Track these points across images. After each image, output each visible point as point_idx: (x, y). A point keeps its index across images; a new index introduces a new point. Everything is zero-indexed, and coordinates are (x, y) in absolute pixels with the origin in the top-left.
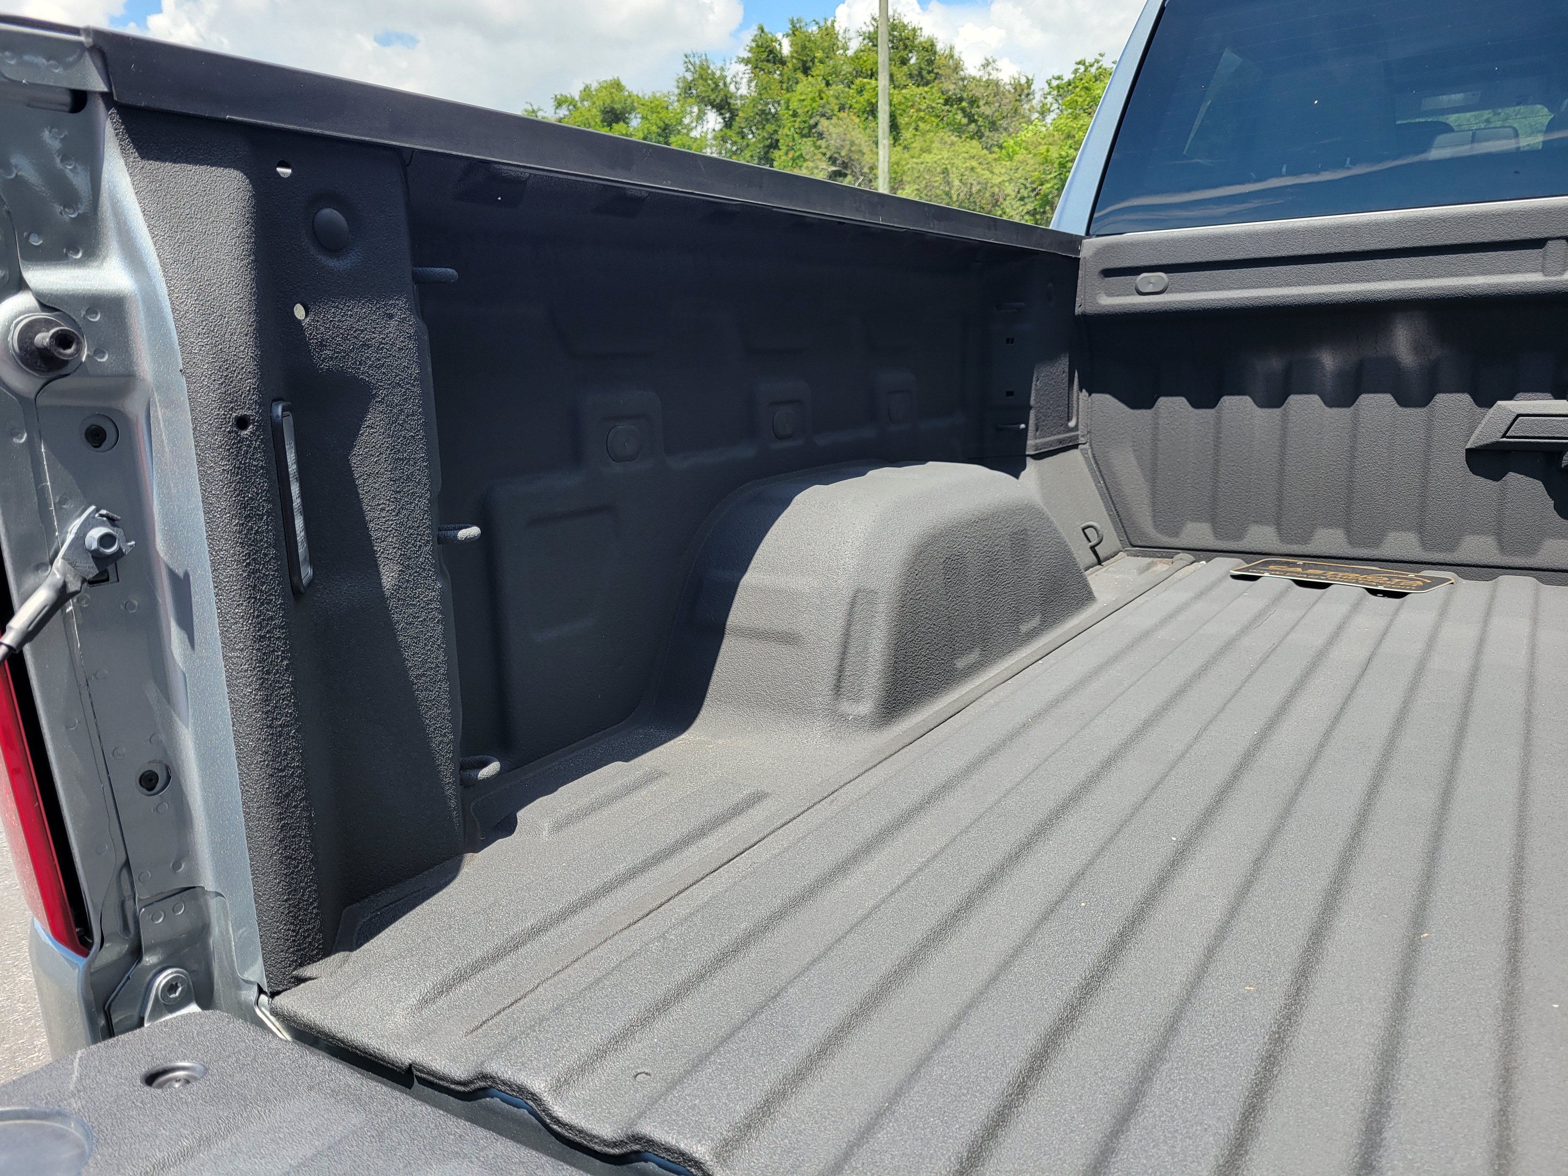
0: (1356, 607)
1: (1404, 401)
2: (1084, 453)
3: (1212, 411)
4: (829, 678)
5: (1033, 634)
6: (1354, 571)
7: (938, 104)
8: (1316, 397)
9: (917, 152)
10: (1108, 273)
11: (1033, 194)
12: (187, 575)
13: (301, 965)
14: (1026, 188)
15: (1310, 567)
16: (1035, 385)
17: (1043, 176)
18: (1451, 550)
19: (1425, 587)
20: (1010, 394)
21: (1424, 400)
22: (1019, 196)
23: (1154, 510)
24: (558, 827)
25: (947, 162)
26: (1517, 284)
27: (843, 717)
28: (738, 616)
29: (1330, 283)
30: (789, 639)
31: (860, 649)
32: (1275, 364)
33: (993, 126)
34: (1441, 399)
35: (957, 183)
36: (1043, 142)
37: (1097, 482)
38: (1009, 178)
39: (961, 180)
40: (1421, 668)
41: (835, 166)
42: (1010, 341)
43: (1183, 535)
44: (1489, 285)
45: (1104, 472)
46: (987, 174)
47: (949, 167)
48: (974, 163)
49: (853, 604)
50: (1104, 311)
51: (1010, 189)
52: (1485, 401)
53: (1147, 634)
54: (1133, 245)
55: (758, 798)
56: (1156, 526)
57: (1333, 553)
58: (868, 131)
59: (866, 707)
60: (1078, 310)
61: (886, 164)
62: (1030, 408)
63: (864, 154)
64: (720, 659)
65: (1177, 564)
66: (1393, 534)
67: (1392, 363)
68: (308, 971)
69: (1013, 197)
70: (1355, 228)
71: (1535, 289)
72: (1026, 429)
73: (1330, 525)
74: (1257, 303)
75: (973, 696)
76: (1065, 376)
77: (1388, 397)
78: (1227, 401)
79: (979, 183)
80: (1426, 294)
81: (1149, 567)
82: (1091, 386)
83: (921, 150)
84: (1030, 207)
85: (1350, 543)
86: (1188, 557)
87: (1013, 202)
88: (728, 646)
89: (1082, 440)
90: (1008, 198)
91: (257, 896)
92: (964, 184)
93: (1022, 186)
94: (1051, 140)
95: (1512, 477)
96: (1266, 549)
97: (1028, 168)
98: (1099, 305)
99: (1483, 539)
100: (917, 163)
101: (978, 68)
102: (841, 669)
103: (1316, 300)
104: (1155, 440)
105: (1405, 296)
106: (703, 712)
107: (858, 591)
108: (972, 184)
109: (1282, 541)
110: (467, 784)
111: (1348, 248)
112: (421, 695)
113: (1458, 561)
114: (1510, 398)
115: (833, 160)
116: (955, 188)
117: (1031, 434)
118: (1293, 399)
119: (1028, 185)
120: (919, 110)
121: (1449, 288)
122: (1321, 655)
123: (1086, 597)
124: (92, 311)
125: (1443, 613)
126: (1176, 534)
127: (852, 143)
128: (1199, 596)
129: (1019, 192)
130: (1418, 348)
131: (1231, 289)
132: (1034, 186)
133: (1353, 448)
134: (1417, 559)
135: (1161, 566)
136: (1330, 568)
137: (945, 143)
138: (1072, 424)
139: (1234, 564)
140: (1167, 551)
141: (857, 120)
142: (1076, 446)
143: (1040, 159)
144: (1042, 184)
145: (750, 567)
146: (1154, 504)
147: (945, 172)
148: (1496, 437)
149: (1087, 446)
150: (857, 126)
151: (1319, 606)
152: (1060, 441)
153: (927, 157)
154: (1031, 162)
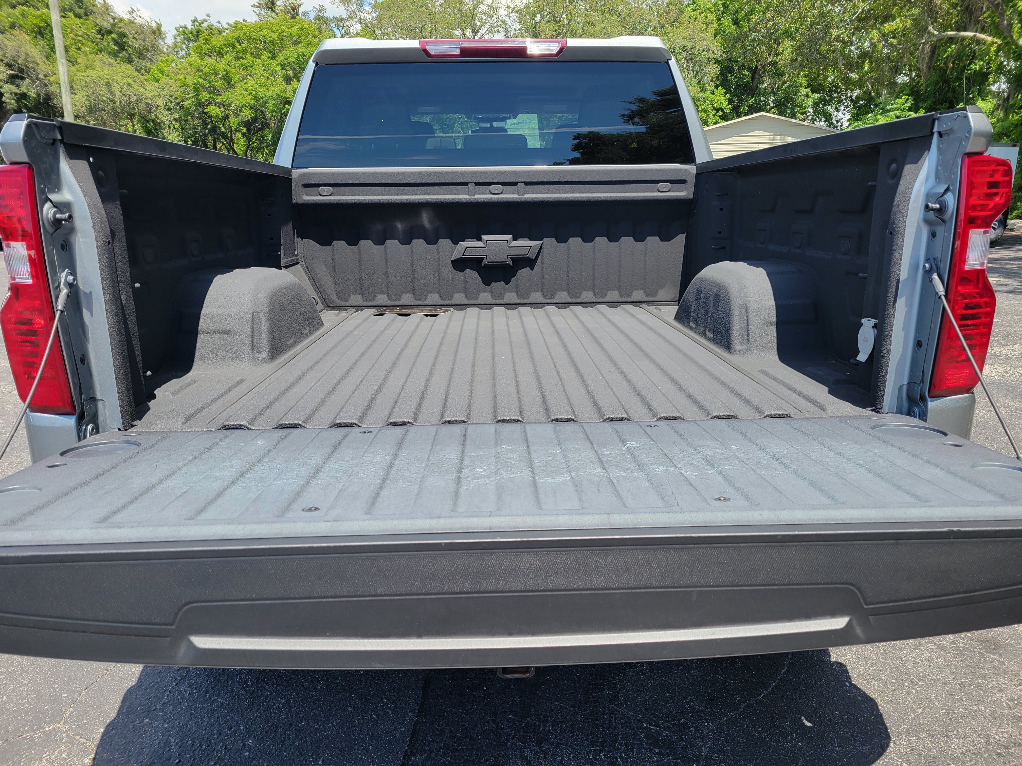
0: (422, 319)
1: (428, 243)
2: (302, 266)
3: (356, 247)
4: (249, 344)
5: (307, 335)
6: (418, 310)
7: (92, 33)
8: (397, 241)
9: (82, 67)
10: (306, 186)
11: (178, 107)
12: (91, 293)
13: (132, 421)
14: (171, 102)
15: (402, 310)
16: (282, 235)
17: (183, 95)
18: (451, 299)
19: (444, 312)
20: (272, 239)
21: (435, 242)
22: (167, 107)
23: (336, 291)
24: (174, 394)
25: (108, 77)
26: (460, 199)
27: (257, 358)
28: (202, 325)
29: (397, 195)
30: (229, 332)
31: (258, 334)
32: (378, 227)
33: (141, 55)
34: (440, 241)
35: (118, 94)
36: (180, 72)
37: (310, 279)
38: (158, 94)
39: (121, 92)
40: (445, 333)
41: (12, 70)
42: (269, 215)
43: (350, 301)
44: (452, 199)
45: (312, 274)
46: (141, 90)
47: (110, 81)
48: (130, 81)
49: (253, 317)
50: (306, 202)
51: (160, 102)
52: (456, 242)
53: (350, 333)
54: (315, 174)
55: (242, 381)
56: (338, 297)
57: (410, 304)
58: (38, 47)
59: (264, 355)
60: (294, 202)
61: (66, 77)
62: (281, 245)
63: (38, 64)
64: (198, 344)
65: (350, 313)
66: (430, 295)
67: (423, 227)
68: (135, 423)
69: (163, 107)
70: (404, 174)
71: (467, 201)
72: (280, 255)
73: (407, 293)
74: (370, 202)
75: (297, 353)
76: (292, 231)
77: (423, 241)
78: (362, 242)
79: (135, 95)
80: (432, 201)
81: (338, 314)
82: (303, 236)
83: (85, 66)
84: (176, 116)
85: (415, 299)
86: (354, 310)
87: (163, 112)
88: (201, 339)
89: (300, 260)
90: (159, 108)
91: (119, 398)
92: (124, 95)
93: (168, 101)
94: (186, 71)
95: (467, 270)
96: (384, 304)
97: (171, 89)
98: (304, 200)
99: (460, 294)
100: (84, 76)
101: (125, 12)
102: (253, 342)
103: (393, 201)
104: (333, 260)
105: (424, 201)
106: (195, 364)
107: (254, 312)
108: (130, 95)
109: (390, 300)
110: (145, 377)
111: (402, 181)
112: (134, 342)
113: (453, 304)
114: (463, 241)
115: (9, 66)
116: (117, 97)
117: (282, 257)
118: (388, 241)
119: (173, 101)
120: (77, 35)
121: (439, 199)
122: (413, 333)
123: (321, 324)
124: (64, 207)
125: (450, 319)
126: (347, 301)
127: (27, 54)
128: (364, 321)
129: (166, 105)
130: (431, 222)
131: (359, 195)
132: (178, 101)
133: (413, 261)
134: (439, 304)
135: (343, 314)
136: (410, 309)
137: (104, 63)
138: (296, 253)
139: (373, 311)
140: (344, 308)
141: (28, 38)
142: (298, 263)
143: (179, 84)
144: (183, 101)
145: (204, 306)
146: (336, 288)
147: (108, 85)
148: (461, 256)
149: (303, 263)
150: (28, 42)
151: (409, 320)
152: (293, 260)
153: (90, 72)
154: (174, 85)
